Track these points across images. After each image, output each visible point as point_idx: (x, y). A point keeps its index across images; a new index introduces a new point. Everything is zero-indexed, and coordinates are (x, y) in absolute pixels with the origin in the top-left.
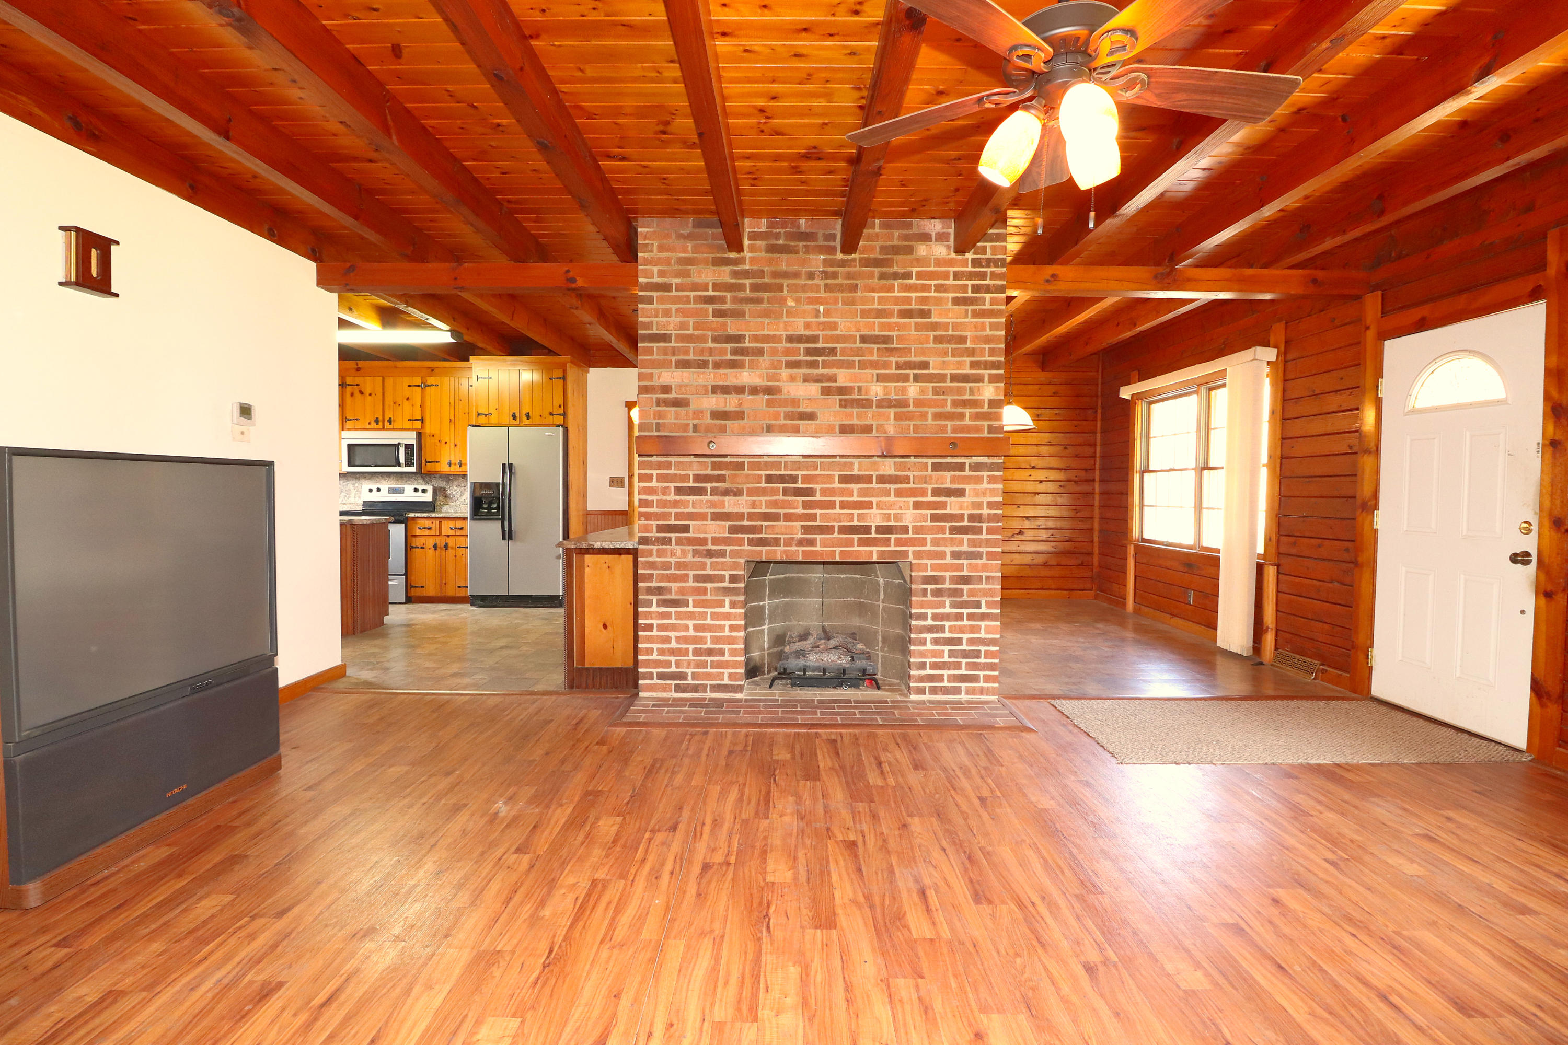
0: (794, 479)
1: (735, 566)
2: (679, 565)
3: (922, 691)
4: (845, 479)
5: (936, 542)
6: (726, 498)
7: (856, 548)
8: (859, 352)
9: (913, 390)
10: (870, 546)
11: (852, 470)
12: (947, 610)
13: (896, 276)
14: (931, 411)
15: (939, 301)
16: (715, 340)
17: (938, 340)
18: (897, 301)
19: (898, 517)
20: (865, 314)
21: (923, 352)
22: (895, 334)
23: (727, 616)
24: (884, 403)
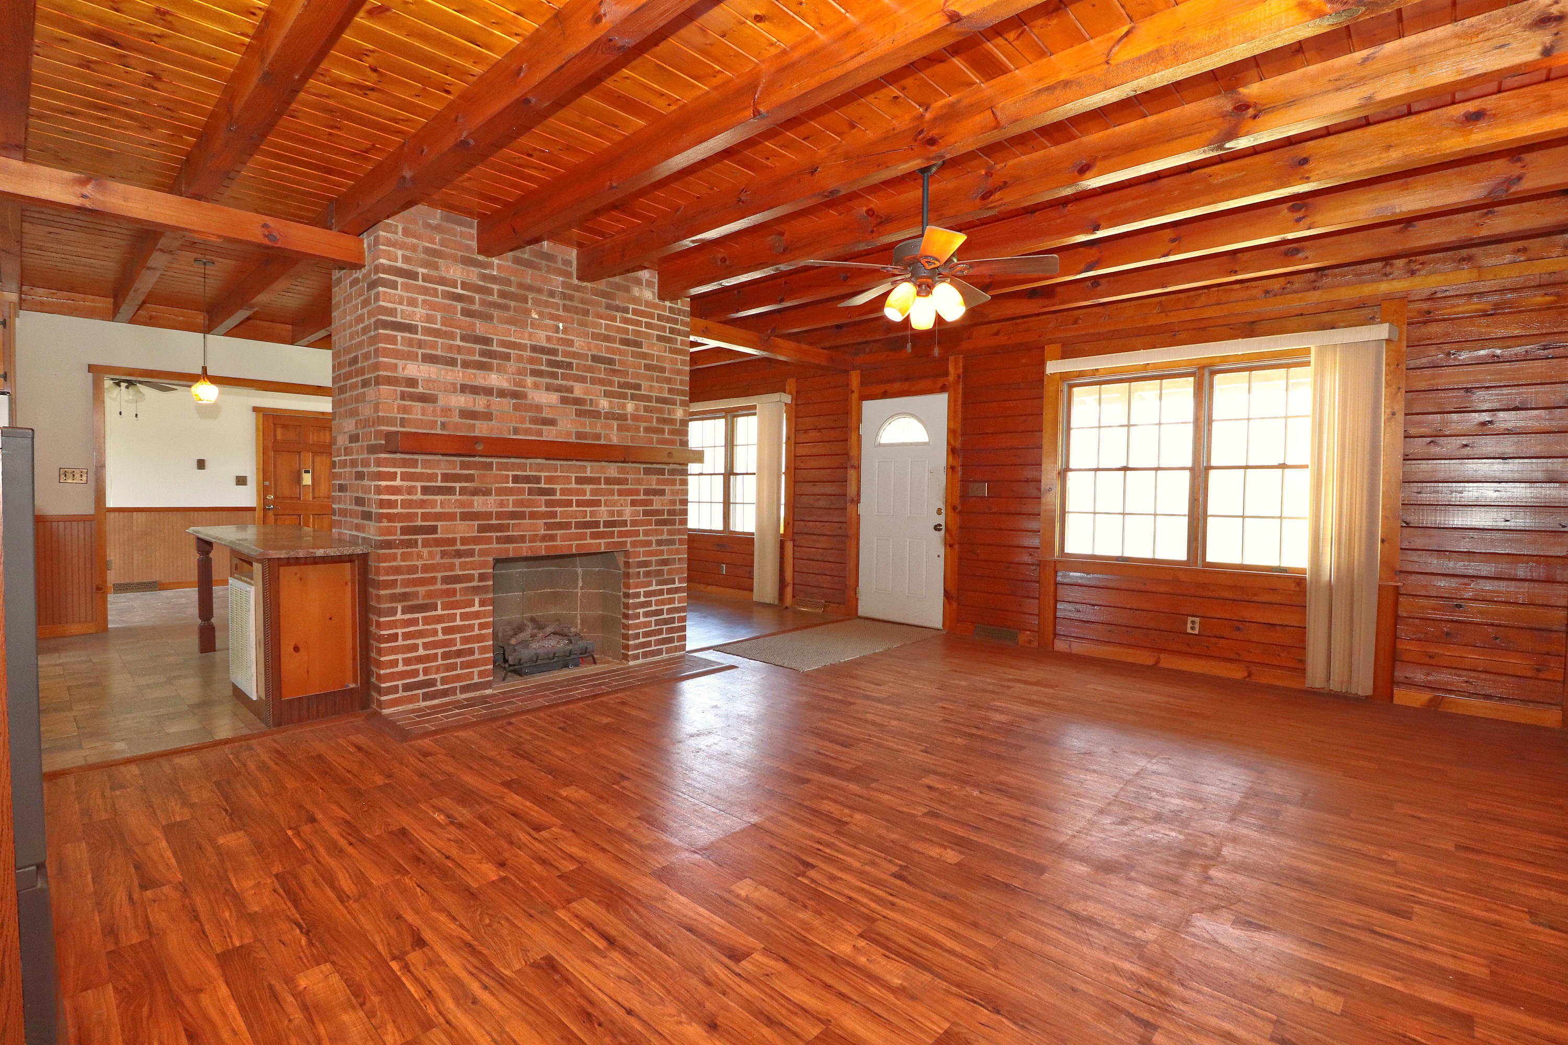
0: (537, 480)
1: (483, 565)
2: (426, 568)
3: (636, 657)
4: (579, 480)
5: (646, 533)
6: (476, 498)
7: (589, 541)
8: (589, 369)
9: (630, 407)
10: (599, 539)
11: (586, 472)
12: (654, 588)
13: (617, 309)
14: (643, 425)
15: (648, 336)
16: (463, 338)
17: (647, 367)
18: (619, 330)
19: (620, 513)
20: (595, 336)
21: (636, 375)
22: (617, 357)
23: (476, 615)
24: (610, 416)
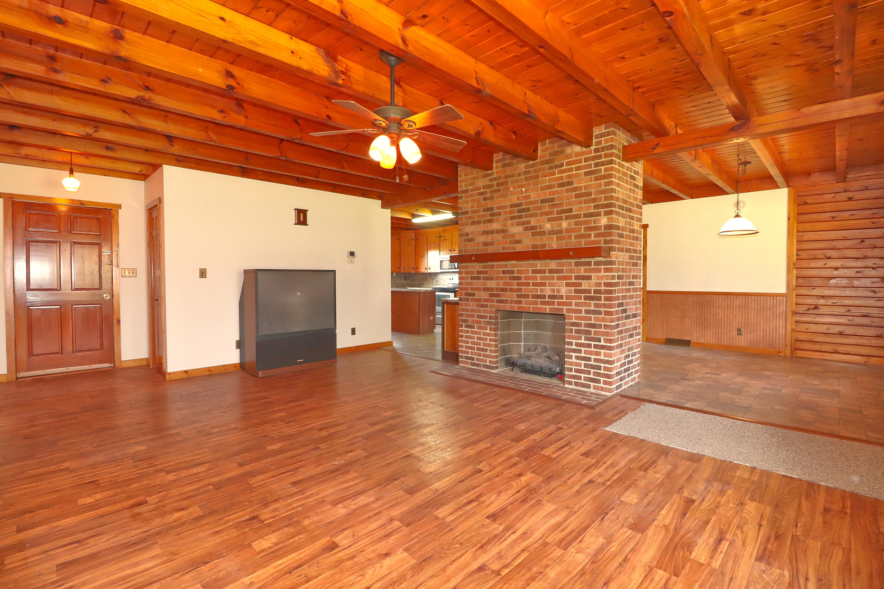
0: (513, 272)
1: (491, 312)
2: (472, 311)
3: (570, 383)
4: (534, 272)
5: (577, 304)
6: (488, 281)
7: (539, 306)
8: (539, 208)
9: (565, 224)
10: (545, 305)
11: (537, 267)
12: (583, 341)
13: (556, 167)
14: (573, 234)
15: (577, 175)
16: (484, 211)
17: (577, 196)
18: (557, 179)
19: (558, 291)
20: (542, 189)
21: (569, 204)
22: (556, 196)
23: (488, 334)
24: (551, 232)
